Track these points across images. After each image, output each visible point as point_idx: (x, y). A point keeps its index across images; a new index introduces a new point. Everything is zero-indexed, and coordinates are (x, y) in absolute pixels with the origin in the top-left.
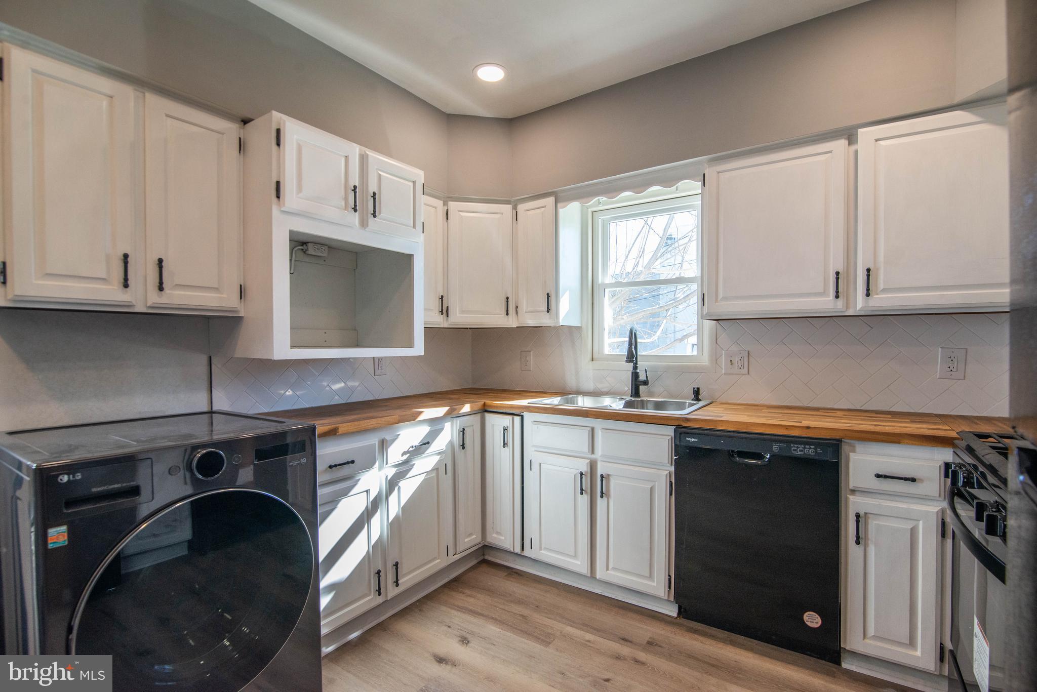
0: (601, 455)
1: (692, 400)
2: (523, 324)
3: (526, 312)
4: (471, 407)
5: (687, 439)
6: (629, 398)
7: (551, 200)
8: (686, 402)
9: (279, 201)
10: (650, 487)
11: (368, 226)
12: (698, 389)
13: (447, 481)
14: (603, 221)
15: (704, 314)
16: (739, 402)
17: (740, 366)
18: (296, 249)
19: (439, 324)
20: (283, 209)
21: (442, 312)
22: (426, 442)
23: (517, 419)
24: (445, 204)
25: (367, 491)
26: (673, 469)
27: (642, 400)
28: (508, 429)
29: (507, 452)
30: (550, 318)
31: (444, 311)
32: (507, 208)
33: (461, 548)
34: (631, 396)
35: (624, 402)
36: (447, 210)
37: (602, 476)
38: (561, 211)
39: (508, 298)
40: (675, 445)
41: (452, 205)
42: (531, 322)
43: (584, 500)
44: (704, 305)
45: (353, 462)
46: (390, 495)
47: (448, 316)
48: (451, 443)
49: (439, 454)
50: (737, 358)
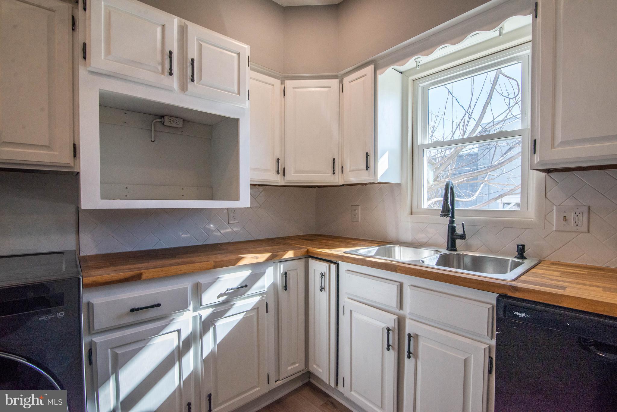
0: (409, 313)
1: (516, 257)
2: (348, 181)
3: (349, 171)
4: (295, 254)
5: (515, 313)
6: (444, 251)
7: (371, 67)
8: (509, 260)
9: (86, 61)
10: (465, 358)
11: (187, 90)
12: (523, 246)
13: (269, 320)
14: (423, 88)
15: (536, 162)
16: (574, 262)
17: (577, 223)
18: (155, 121)
19: (277, 182)
20: (90, 69)
21: (278, 172)
22: (244, 285)
23: (333, 267)
24: (282, 83)
25: (179, 331)
26: (493, 342)
27: (457, 254)
28: (325, 275)
29: (324, 296)
30: (369, 176)
31: (281, 171)
32: (335, 82)
33: (283, 375)
34: (447, 249)
35: (438, 256)
36: (284, 87)
37: (410, 336)
38: (380, 77)
39: (334, 159)
40: (497, 318)
41: (289, 84)
42: (353, 180)
43: (391, 356)
44: (535, 153)
45: (158, 305)
46: (204, 335)
47: (284, 176)
48: (274, 286)
49: (261, 294)
50: (573, 214)
